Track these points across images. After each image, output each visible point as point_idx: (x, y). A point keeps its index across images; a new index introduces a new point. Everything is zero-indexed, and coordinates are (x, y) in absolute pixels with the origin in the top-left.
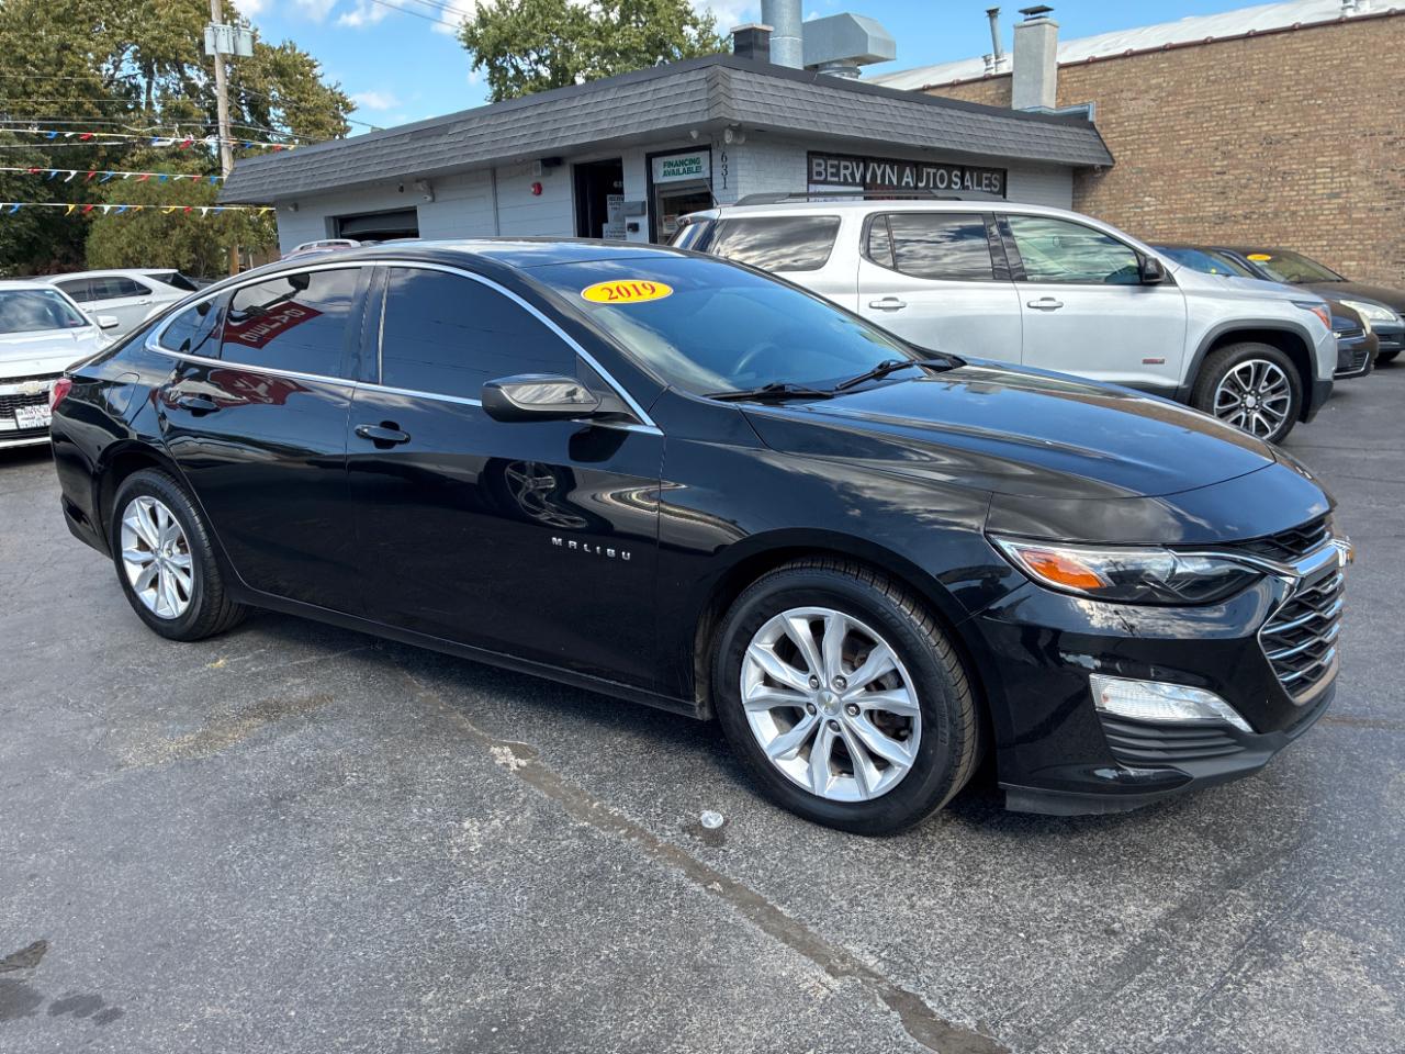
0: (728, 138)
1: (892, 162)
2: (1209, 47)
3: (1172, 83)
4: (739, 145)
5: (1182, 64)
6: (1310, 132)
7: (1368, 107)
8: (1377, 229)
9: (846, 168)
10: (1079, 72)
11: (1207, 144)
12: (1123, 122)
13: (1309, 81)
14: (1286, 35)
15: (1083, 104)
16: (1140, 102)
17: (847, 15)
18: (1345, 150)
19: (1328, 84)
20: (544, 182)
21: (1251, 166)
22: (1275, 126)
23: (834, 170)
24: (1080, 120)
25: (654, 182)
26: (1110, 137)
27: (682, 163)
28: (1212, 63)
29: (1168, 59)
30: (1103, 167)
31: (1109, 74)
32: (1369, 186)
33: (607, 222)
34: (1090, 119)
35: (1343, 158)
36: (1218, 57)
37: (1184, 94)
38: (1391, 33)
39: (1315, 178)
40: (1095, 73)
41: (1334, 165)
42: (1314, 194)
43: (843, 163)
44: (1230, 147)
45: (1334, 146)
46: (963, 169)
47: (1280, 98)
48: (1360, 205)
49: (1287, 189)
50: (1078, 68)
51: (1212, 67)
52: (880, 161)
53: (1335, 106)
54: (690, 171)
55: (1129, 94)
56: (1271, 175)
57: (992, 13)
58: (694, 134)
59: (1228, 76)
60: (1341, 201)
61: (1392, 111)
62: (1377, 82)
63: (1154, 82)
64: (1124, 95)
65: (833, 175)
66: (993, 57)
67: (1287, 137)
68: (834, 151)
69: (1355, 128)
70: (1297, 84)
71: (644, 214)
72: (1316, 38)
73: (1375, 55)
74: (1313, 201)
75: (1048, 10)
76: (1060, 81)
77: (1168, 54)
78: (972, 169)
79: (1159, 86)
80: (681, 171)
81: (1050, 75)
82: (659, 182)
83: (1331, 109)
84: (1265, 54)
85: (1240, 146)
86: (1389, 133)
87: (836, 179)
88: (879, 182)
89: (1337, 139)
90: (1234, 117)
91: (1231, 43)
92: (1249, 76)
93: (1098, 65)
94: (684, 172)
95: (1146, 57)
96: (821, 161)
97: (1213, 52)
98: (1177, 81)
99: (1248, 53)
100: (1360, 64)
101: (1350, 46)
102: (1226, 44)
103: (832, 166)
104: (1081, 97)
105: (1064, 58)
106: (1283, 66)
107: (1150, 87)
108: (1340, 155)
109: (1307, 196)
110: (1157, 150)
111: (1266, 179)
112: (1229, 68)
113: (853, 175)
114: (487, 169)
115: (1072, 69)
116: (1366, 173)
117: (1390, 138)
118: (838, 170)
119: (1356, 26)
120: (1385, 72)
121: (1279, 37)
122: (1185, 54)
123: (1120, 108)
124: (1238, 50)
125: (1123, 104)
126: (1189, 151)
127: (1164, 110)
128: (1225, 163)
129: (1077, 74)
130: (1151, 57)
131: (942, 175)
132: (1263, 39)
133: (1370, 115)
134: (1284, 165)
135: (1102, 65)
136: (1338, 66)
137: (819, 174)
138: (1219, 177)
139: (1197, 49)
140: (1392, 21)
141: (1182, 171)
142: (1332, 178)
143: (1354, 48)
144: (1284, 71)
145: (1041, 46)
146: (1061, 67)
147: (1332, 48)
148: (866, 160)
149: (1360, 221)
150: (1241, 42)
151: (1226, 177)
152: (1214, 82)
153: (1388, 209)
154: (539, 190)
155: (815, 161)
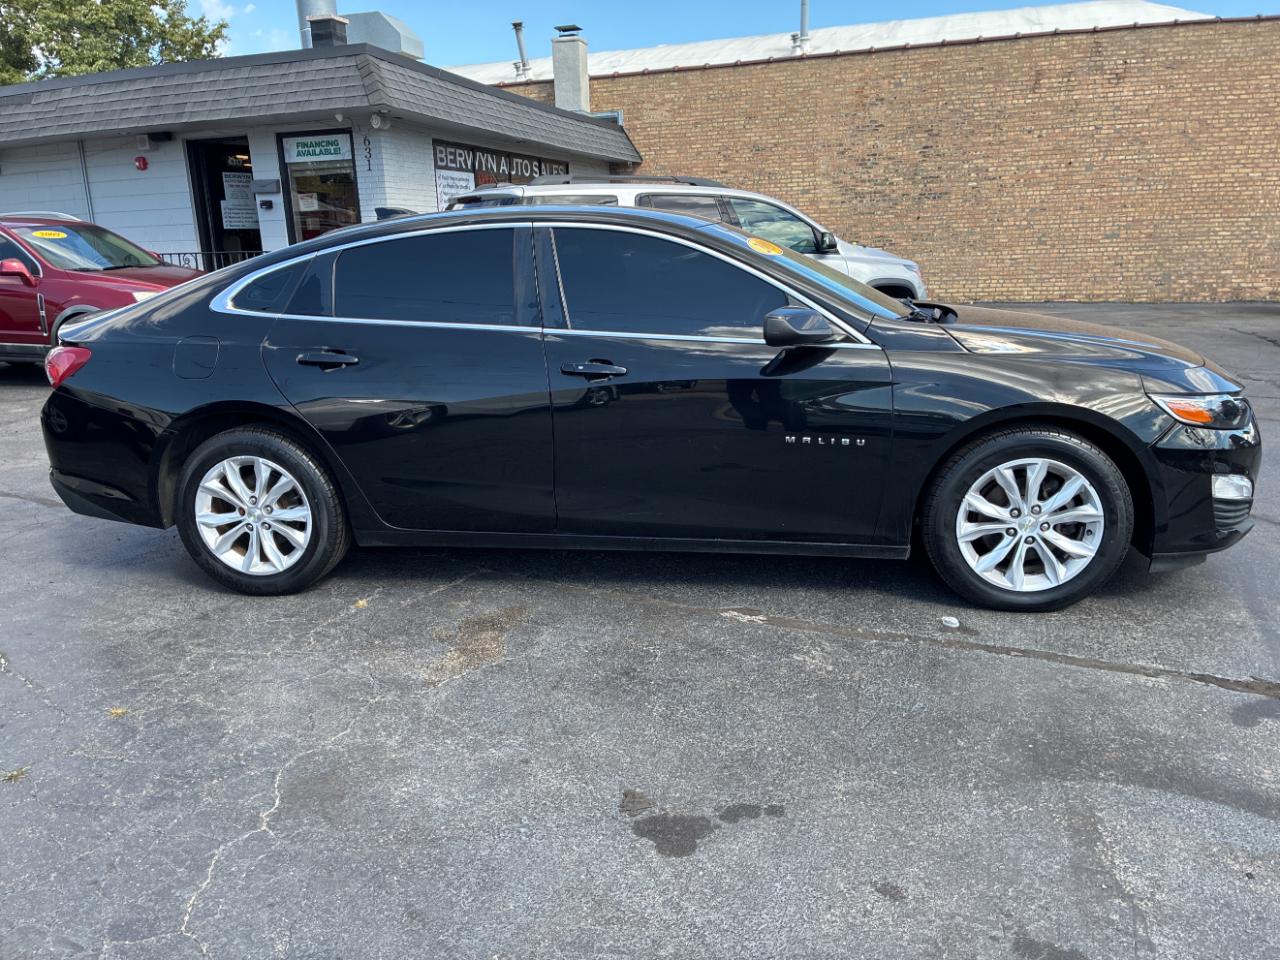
0: (376, 123)
1: (492, 152)
2: (707, 71)
3: (682, 99)
4: (385, 131)
5: (687, 83)
6: (786, 142)
7: (825, 125)
8: (837, 217)
9: (460, 155)
10: (608, 84)
11: (712, 149)
12: (646, 128)
13: (783, 103)
14: (764, 66)
15: (612, 111)
16: (658, 112)
17: (377, 13)
18: (811, 158)
19: (796, 106)
20: (150, 157)
21: (745, 167)
22: (760, 137)
23: (452, 157)
24: (612, 122)
25: (287, 161)
26: (637, 139)
27: (318, 144)
28: (711, 85)
29: (677, 79)
30: (634, 163)
31: (632, 87)
32: (829, 185)
33: (224, 199)
34: (620, 123)
35: (810, 163)
36: (715, 80)
37: (691, 109)
38: (838, 69)
39: (791, 178)
40: (620, 86)
41: (804, 168)
42: (792, 190)
43: (459, 151)
44: (730, 152)
45: (802, 154)
46: (540, 161)
47: (762, 115)
48: (824, 199)
49: (773, 186)
50: (606, 81)
51: (711, 88)
52: (484, 151)
53: (802, 123)
54: (328, 152)
55: (650, 105)
56: (760, 175)
57: (517, 26)
58: (339, 118)
59: (723, 96)
60: (810, 196)
61: (841, 128)
62: (830, 105)
63: (668, 96)
64: (645, 106)
65: (452, 161)
66: (521, 65)
67: (769, 146)
68: (451, 140)
69: (817, 140)
70: (774, 105)
71: (278, 192)
72: (786, 70)
73: (828, 85)
74: (791, 195)
75: (577, 29)
76: (592, 91)
77: (677, 75)
78: (547, 161)
79: (672, 100)
80: (318, 152)
81: (585, 84)
82: (292, 161)
83: (800, 125)
84: (750, 80)
85: (737, 151)
86: (841, 145)
87: (454, 165)
88: (484, 169)
89: (804, 149)
90: (730, 128)
91: (725, 70)
92: (738, 96)
93: (622, 79)
94: (321, 153)
95: (660, 76)
96: (442, 148)
97: (711, 76)
98: (685, 97)
99: (737, 78)
100: (817, 92)
101: (811, 77)
102: (720, 71)
103: (451, 153)
104: (610, 105)
105: (595, 70)
106: (763, 90)
107: (665, 100)
108: (807, 161)
109: (787, 192)
110: (675, 151)
111: (757, 178)
112: (724, 89)
113: (465, 161)
114: (74, 141)
115: (601, 81)
116: (826, 175)
117: (842, 149)
118: (455, 158)
119: (814, 61)
120: (836, 99)
121: (759, 67)
122: (690, 76)
123: (642, 116)
124: (730, 76)
125: (645, 112)
126: (699, 153)
127: (677, 119)
128: (727, 164)
129: (605, 85)
130: (664, 76)
131: (526, 165)
132: (747, 68)
133: (827, 131)
134: (769, 167)
135: (626, 79)
136: (802, 92)
137: (442, 160)
138: (723, 175)
139: (698, 73)
140: (839, 60)
141: (695, 170)
142: (803, 179)
143: (814, 79)
144: (764, 94)
145: (576, 60)
146: (592, 78)
147: (798, 78)
148: (473, 149)
149: (825, 211)
150: (731, 70)
151: (728, 175)
152: (714, 100)
153: (843, 202)
154: (144, 165)
155: (439, 148)
